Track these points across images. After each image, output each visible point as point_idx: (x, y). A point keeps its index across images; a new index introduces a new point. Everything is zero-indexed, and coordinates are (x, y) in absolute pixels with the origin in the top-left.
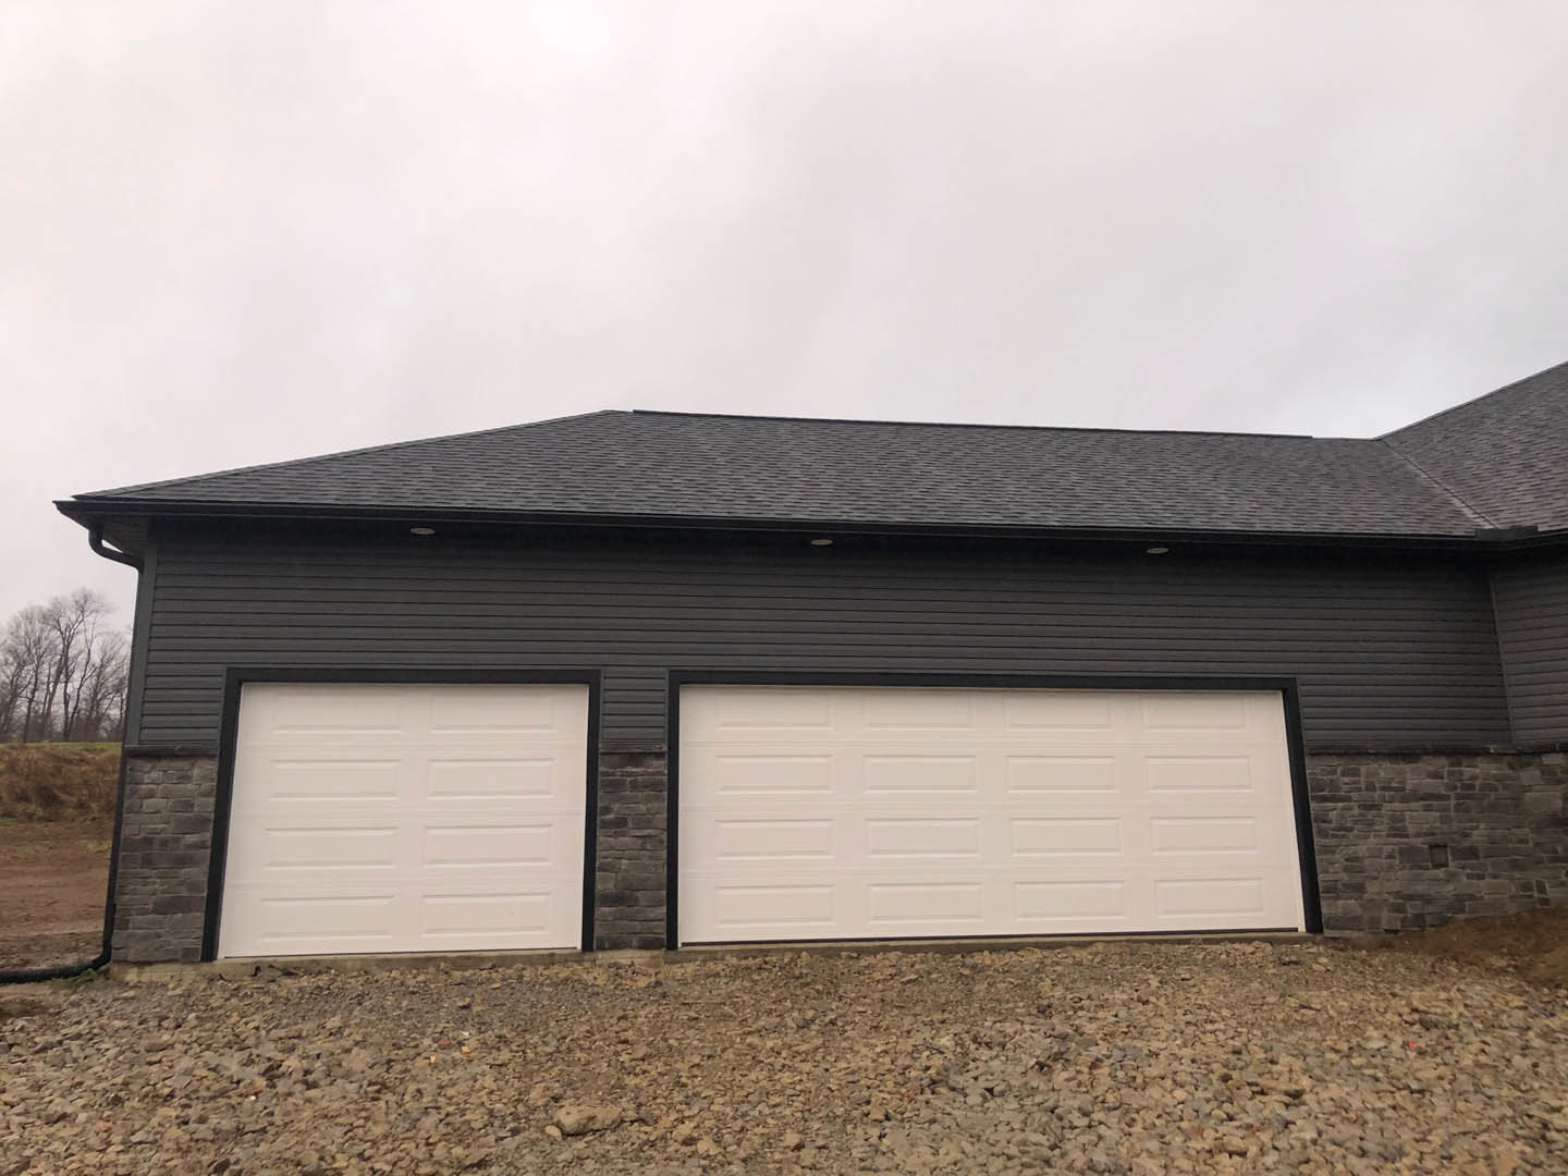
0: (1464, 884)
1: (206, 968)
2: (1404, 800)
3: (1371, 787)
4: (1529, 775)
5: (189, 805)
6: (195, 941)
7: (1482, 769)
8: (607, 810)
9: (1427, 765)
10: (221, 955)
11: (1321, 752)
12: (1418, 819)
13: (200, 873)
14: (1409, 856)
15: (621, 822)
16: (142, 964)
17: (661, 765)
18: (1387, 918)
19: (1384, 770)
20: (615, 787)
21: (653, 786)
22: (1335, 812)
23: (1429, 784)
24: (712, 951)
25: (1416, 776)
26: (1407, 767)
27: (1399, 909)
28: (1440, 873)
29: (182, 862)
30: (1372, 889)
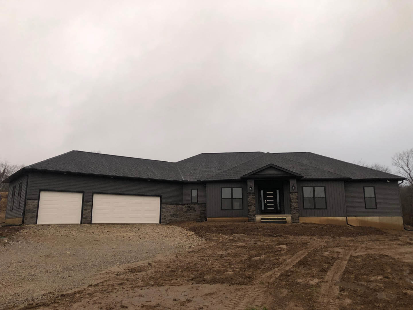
0: (176, 219)
1: (36, 225)
2: (171, 209)
3: (168, 208)
4: (184, 207)
5: (34, 206)
6: (35, 222)
7: (180, 206)
8: (84, 208)
9: (174, 205)
10: (37, 223)
11: (163, 204)
12: (172, 211)
13: (35, 214)
14: (171, 215)
15: (86, 209)
16: (28, 224)
17: (91, 203)
18: (168, 222)
19: (169, 206)
20: (86, 205)
21: (90, 205)
22: (164, 210)
23: (174, 208)
24: (95, 224)
25: (172, 207)
26: (172, 206)
27: (169, 221)
28: (174, 217)
29: (33, 212)
30: (166, 219)
